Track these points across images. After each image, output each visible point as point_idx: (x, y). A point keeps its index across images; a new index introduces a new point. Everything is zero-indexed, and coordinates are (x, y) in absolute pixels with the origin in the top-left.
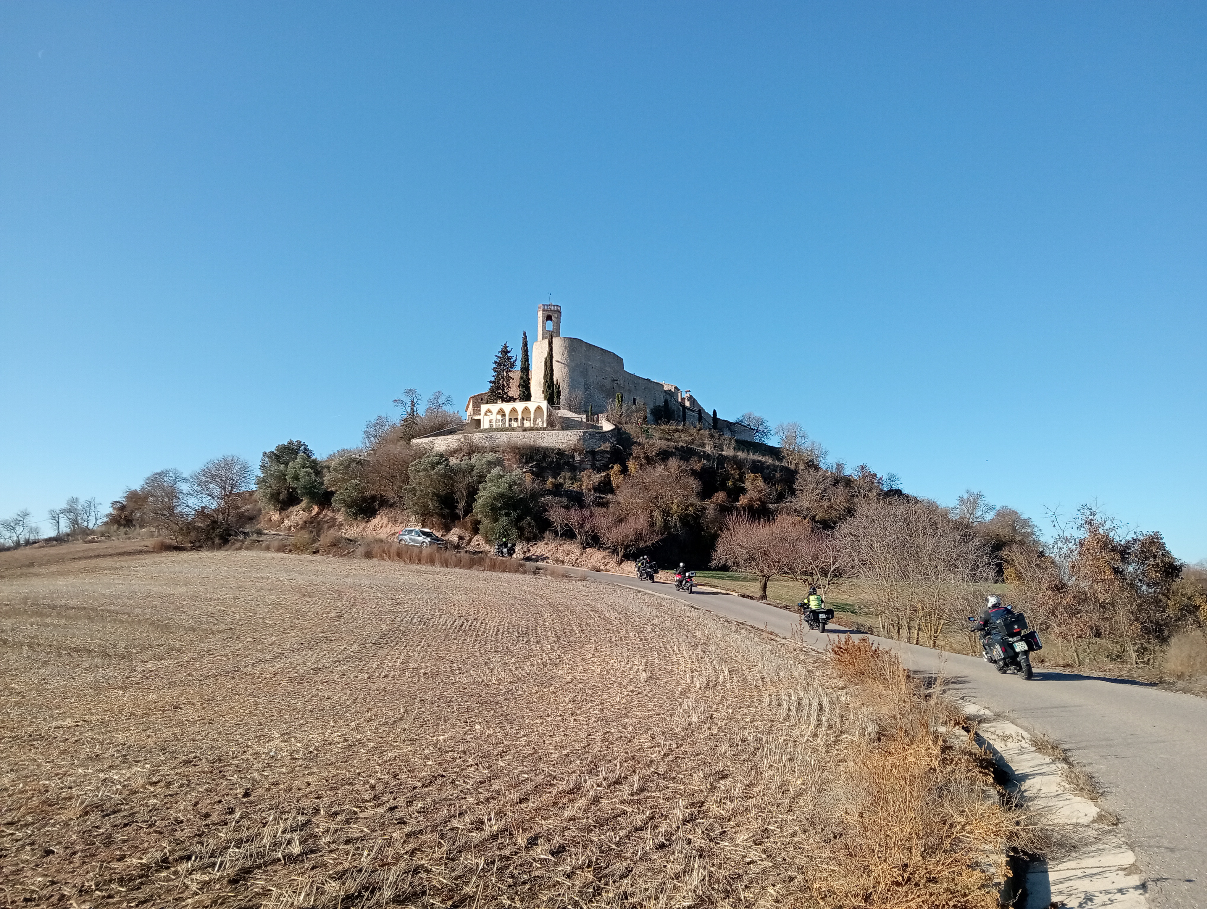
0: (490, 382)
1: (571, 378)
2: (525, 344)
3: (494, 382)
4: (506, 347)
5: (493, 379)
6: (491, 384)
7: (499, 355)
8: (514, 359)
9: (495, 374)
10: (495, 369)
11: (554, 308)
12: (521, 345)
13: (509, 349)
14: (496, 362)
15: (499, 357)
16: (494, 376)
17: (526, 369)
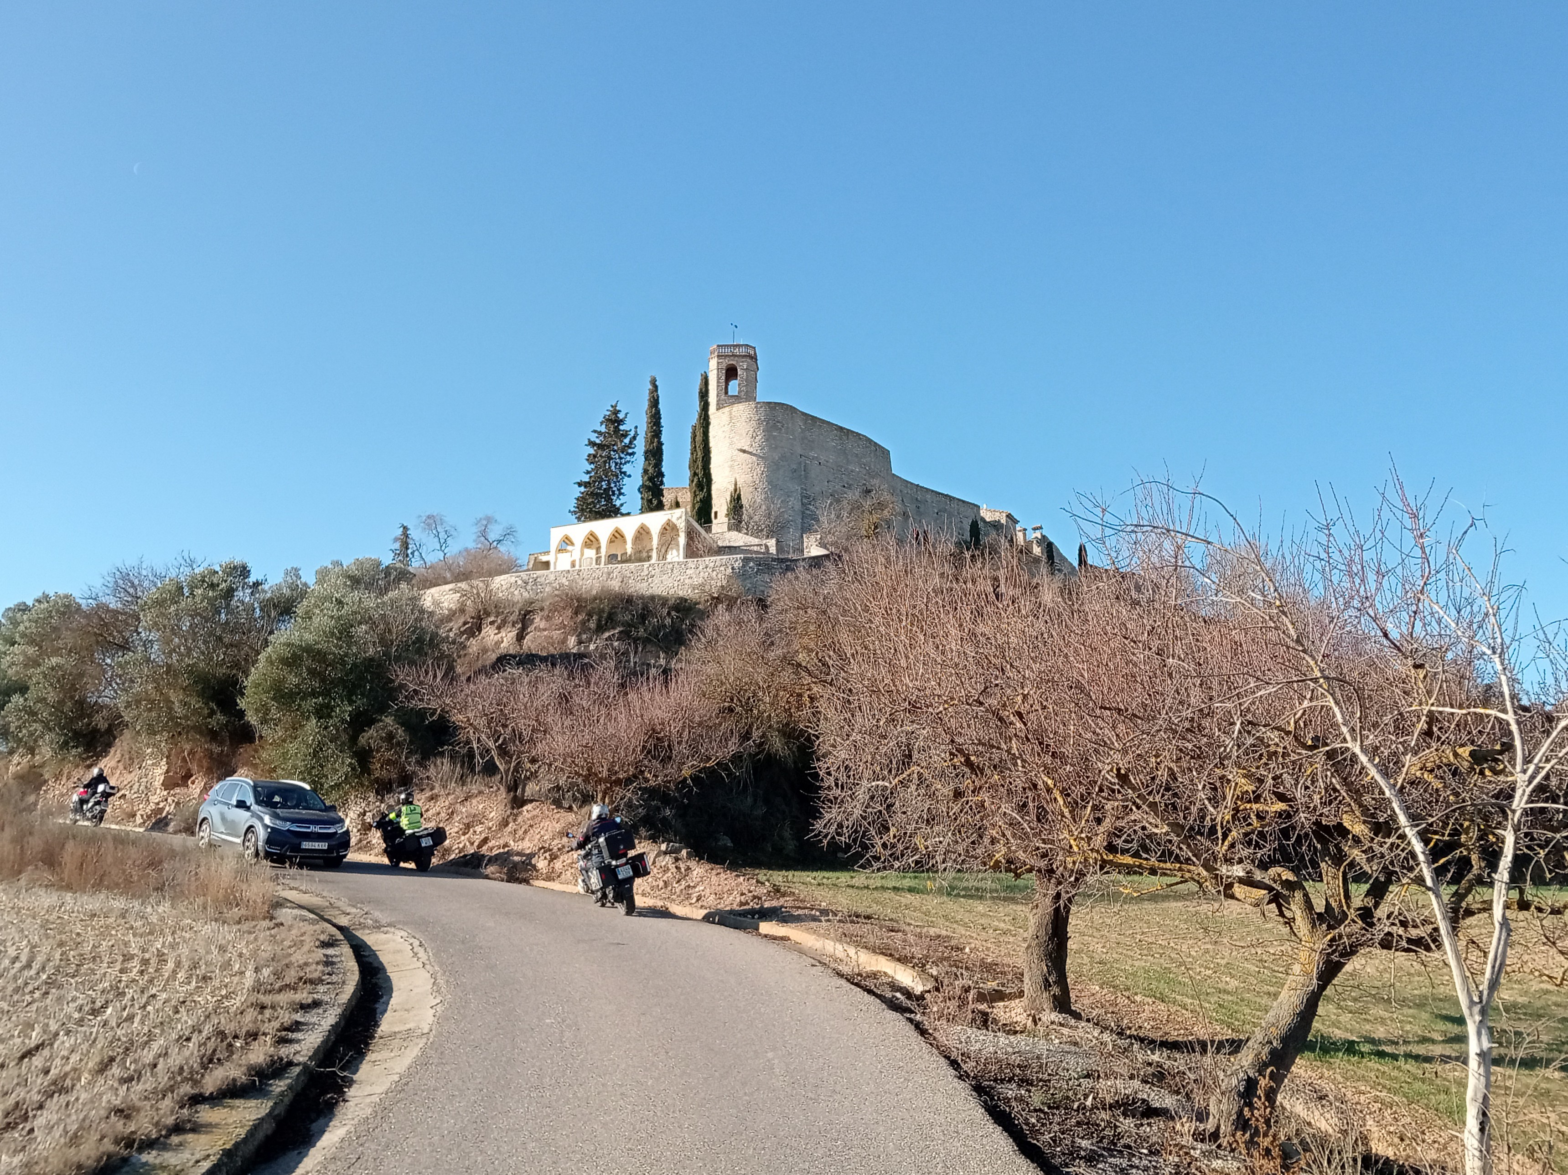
0: (580, 484)
1: (770, 482)
2: (654, 403)
3: (586, 484)
4: (616, 412)
5: (586, 478)
6: (582, 489)
7: (603, 429)
8: (632, 433)
9: (590, 467)
10: (591, 459)
11: (742, 351)
12: (646, 405)
13: (621, 416)
14: (592, 444)
15: (600, 433)
16: (588, 472)
17: (655, 454)
